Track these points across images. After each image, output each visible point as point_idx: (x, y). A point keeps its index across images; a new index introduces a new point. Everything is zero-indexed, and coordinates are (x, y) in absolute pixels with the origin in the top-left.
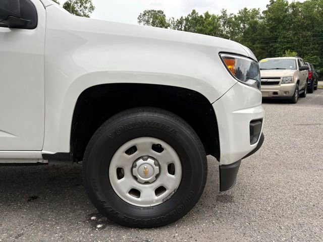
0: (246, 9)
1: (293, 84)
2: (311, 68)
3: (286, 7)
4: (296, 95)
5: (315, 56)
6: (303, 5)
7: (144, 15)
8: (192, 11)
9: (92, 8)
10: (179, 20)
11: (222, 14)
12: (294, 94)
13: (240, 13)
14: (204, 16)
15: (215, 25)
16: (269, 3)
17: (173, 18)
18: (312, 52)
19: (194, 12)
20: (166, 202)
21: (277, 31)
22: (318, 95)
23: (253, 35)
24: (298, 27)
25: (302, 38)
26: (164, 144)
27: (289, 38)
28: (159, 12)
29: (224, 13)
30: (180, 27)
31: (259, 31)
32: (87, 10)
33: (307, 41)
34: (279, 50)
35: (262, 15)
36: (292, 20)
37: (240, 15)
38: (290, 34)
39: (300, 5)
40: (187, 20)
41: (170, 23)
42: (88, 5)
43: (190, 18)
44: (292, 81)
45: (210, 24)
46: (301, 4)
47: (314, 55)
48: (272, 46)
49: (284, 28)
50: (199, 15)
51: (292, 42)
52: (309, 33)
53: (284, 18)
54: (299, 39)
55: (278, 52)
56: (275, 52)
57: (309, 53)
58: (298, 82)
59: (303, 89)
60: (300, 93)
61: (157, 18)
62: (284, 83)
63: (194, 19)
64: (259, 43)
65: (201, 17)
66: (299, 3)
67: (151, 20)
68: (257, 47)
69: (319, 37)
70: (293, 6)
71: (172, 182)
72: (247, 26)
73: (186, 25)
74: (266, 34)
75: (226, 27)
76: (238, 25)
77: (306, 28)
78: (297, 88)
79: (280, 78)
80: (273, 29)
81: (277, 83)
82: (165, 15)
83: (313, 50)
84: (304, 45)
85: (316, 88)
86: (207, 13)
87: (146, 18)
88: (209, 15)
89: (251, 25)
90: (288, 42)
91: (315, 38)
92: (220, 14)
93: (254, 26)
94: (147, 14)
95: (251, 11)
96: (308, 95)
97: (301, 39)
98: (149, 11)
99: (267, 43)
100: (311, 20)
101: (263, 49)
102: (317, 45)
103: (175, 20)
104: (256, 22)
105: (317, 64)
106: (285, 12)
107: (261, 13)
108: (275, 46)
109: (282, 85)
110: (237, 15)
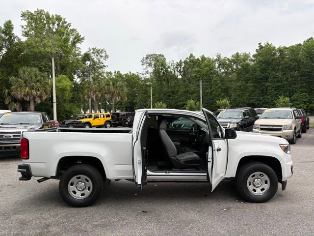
0: (238, 54)
1: (292, 131)
2: (303, 113)
3: (274, 51)
4: (295, 138)
5: (304, 94)
6: (289, 49)
7: (147, 58)
8: (190, 55)
9: (106, 57)
10: (178, 62)
11: (217, 58)
12: (293, 137)
13: (233, 56)
14: (200, 59)
15: (211, 67)
16: (258, 48)
17: (173, 61)
18: (301, 90)
19: (191, 55)
20: (265, 193)
21: (267, 71)
22: (311, 135)
23: (246, 76)
24: (286, 68)
25: (290, 77)
26: (264, 174)
27: (278, 77)
28: (160, 55)
29: (219, 56)
30: (179, 69)
31: (251, 73)
32: (103, 58)
33: (296, 81)
34: (270, 88)
35: (253, 58)
36: (280, 62)
37: (233, 58)
38: (279, 74)
39: (286, 50)
40: (185, 62)
41: (170, 65)
42: (103, 54)
43: (188, 61)
44: (291, 128)
45: (206, 66)
46: (287, 48)
47: (303, 92)
48: (264, 85)
49: (273, 69)
50: (196, 58)
51: (282, 82)
52: (296, 73)
53: (272, 61)
54: (288, 78)
55: (270, 90)
56: (267, 90)
57: (298, 91)
58: (295, 128)
59: (299, 132)
60: (297, 135)
61: (158, 61)
62: (285, 130)
63: (192, 61)
64: (251, 82)
65: (198, 59)
66: (285, 48)
67: (153, 63)
68: (250, 86)
69: (306, 76)
70: (280, 50)
71: (267, 187)
72: (239, 67)
73: (185, 66)
74: (257, 74)
75: (221, 68)
76: (231, 67)
77: (293, 69)
78: (295, 132)
79: (281, 126)
80: (263, 71)
81: (280, 130)
82: (165, 58)
83: (301, 88)
84: (293, 84)
85: (308, 128)
86: (203, 56)
87: (148, 61)
88: (204, 58)
89: (243, 66)
90: (278, 82)
91: (303, 78)
92: (215, 58)
93: (246, 68)
94: (149, 58)
95: (242, 55)
96: (303, 135)
97: (290, 79)
98: (151, 55)
99: (259, 83)
100: (297, 62)
101: (256, 87)
102: (305, 84)
103: (175, 62)
104: (248, 65)
105: (307, 100)
106: (273, 55)
107: (251, 56)
108: (266, 85)
109: (284, 131)
110: (230, 58)
